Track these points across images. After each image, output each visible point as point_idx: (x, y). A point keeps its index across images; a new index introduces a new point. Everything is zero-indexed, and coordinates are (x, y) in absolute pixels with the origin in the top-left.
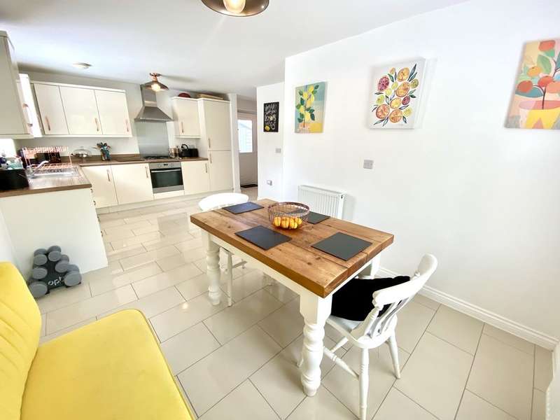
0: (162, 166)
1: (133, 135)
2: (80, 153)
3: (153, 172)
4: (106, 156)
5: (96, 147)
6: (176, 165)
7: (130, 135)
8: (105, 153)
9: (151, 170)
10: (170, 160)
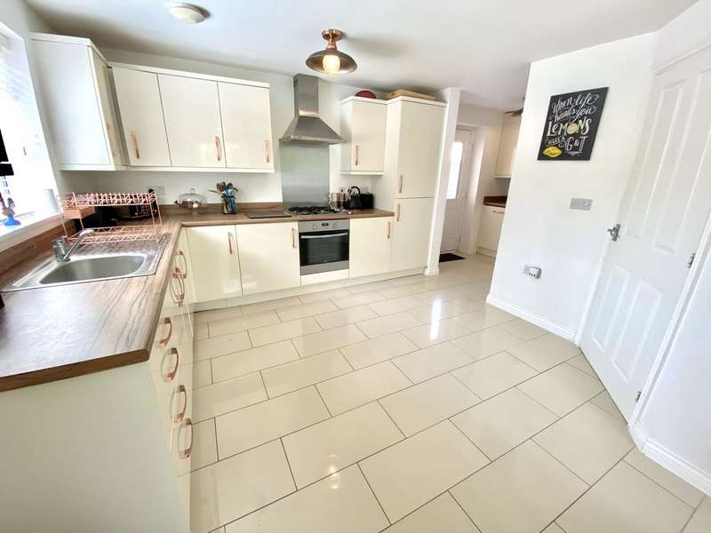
0: (319, 227)
1: (276, 170)
2: (189, 200)
3: (303, 237)
4: (231, 207)
5: (216, 189)
6: (340, 225)
7: (270, 168)
8: (228, 200)
9: (301, 234)
10: (332, 215)
